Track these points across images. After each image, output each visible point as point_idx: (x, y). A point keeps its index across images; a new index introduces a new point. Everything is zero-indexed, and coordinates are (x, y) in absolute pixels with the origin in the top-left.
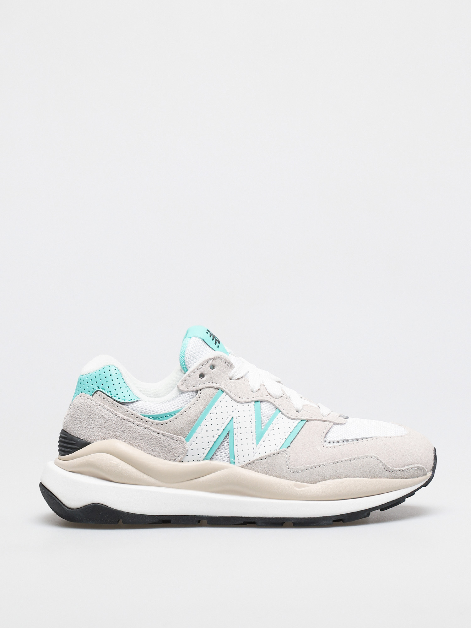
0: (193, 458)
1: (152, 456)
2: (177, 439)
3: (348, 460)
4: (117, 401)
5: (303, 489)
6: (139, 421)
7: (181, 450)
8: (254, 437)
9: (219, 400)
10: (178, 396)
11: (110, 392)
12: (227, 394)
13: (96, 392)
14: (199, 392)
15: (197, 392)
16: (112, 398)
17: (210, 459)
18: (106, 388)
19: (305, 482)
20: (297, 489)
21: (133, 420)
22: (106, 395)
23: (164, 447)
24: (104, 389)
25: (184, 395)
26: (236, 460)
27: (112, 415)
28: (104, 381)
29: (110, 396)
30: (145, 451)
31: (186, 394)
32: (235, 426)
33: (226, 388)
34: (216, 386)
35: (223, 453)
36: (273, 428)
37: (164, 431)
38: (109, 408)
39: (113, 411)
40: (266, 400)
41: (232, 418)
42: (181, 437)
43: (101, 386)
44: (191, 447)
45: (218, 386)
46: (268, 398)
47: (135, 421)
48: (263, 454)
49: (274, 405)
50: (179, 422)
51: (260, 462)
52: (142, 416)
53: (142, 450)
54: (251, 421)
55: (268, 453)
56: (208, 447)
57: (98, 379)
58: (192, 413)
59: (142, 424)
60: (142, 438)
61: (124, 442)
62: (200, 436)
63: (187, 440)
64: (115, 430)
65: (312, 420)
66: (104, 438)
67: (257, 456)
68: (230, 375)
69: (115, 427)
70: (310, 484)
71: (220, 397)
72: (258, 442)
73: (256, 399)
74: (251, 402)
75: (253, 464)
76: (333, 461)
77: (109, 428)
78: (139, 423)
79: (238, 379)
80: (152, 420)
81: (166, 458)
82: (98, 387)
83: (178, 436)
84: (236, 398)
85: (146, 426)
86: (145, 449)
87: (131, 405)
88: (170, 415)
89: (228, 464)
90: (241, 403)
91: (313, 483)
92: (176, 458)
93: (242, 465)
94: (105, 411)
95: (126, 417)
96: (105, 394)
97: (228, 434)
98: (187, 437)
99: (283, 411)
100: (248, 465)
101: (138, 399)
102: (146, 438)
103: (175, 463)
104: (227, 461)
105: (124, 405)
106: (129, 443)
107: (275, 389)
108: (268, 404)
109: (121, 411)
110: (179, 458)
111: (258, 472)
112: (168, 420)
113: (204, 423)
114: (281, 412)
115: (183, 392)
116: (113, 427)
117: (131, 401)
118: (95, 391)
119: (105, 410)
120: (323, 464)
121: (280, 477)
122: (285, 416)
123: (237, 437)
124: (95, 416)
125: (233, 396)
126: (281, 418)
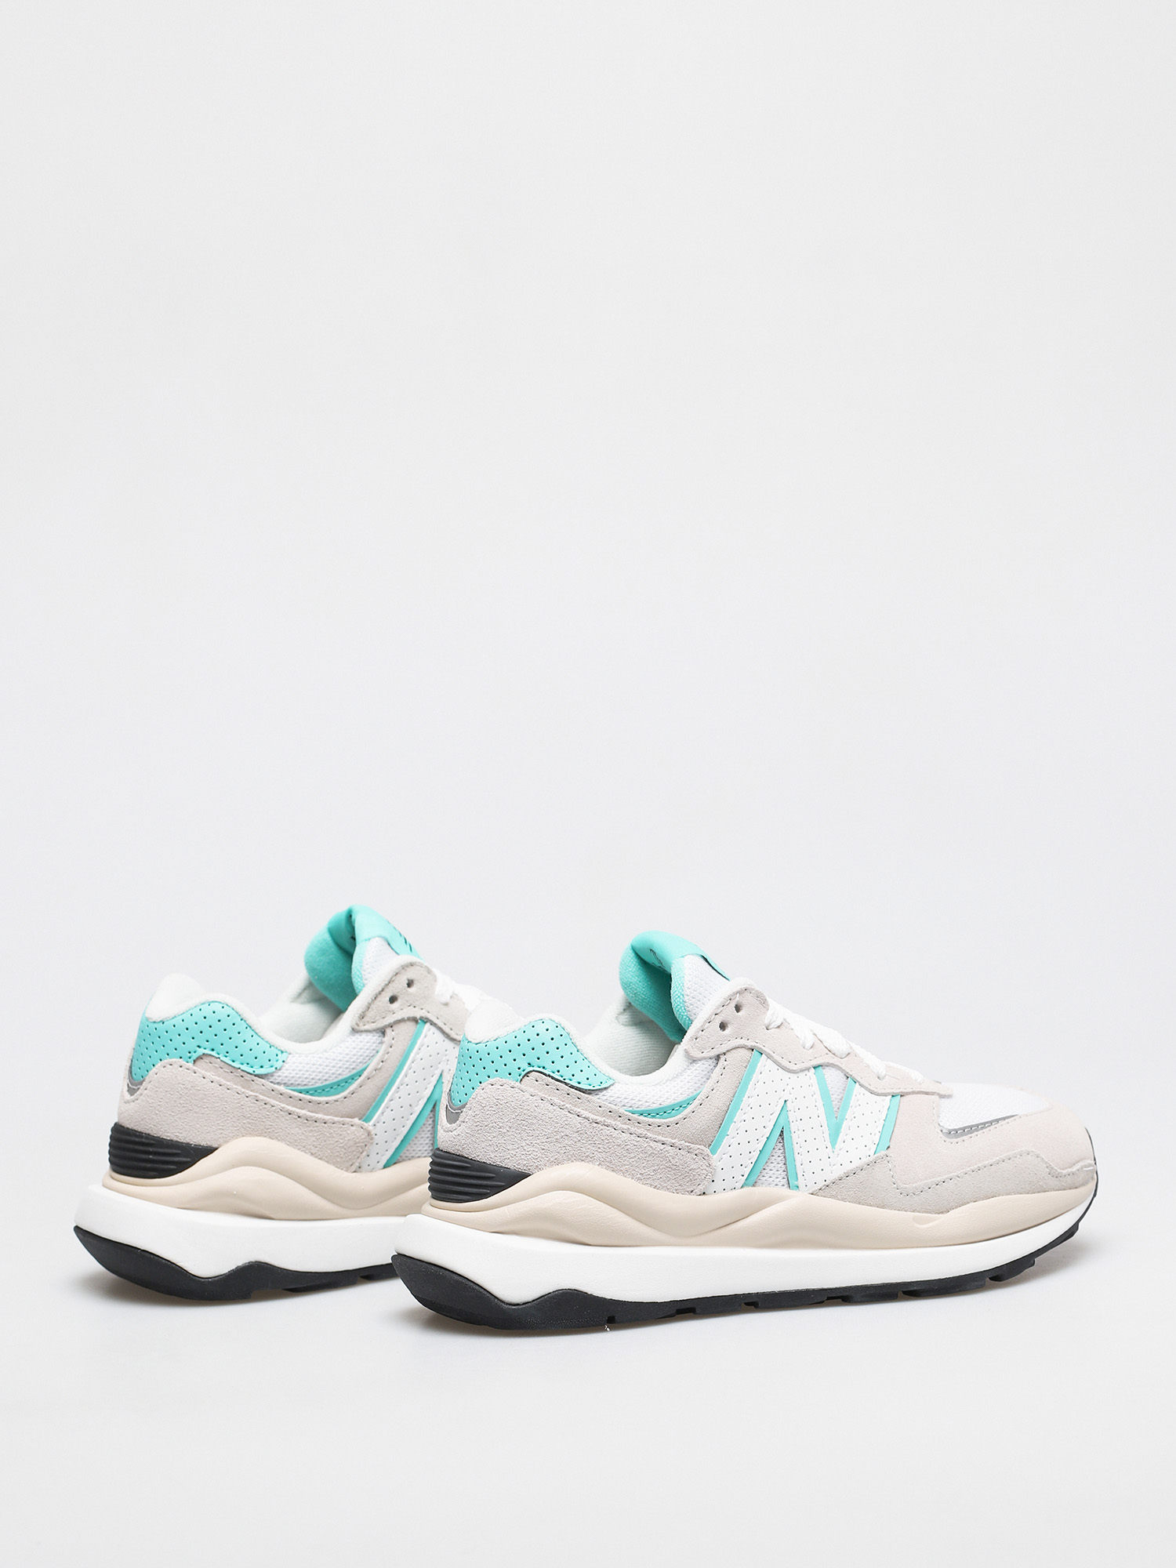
0: (724, 1185)
1: (652, 1189)
2: (696, 1152)
3: (994, 1162)
4: (577, 1089)
5: (930, 1225)
6: (625, 1124)
7: (704, 1172)
8: (827, 1135)
9: (757, 1070)
10: (685, 1069)
11: (558, 1071)
12: (769, 1057)
13: (526, 1075)
14: (723, 1058)
15: (718, 1058)
16: (566, 1084)
17: (754, 1186)
18: (549, 1065)
19: (928, 1212)
20: (918, 1226)
21: (614, 1123)
22: (553, 1078)
23: (675, 1169)
24: (544, 1068)
25: (696, 1066)
26: (801, 1182)
27: (571, 1116)
28: (540, 1051)
29: (562, 1079)
30: (639, 1179)
31: (700, 1063)
32: (792, 1116)
33: (766, 1046)
34: (750, 1044)
35: (775, 1171)
36: (855, 1115)
37: (672, 1138)
38: (562, 1103)
39: (573, 1108)
40: (830, 1062)
41: (785, 1101)
42: (702, 1147)
43: (535, 1062)
44: (720, 1165)
45: (754, 1044)
46: (829, 1059)
47: (618, 1123)
48: (848, 1167)
49: (843, 1071)
50: (700, 1118)
51: (845, 1181)
52: (627, 1113)
53: (632, 1178)
54: (817, 1104)
55: (857, 1163)
56: (750, 1162)
57: (526, 1047)
58: (719, 1100)
59: (633, 1130)
60: (632, 1155)
61: (598, 1165)
62: (734, 1142)
63: (714, 1152)
64: (579, 1144)
65: (908, 1094)
66: (558, 1162)
67: (839, 1172)
68: (766, 1022)
69: (579, 1138)
70: (936, 1215)
71: (759, 1065)
72: (834, 1142)
73: (815, 1063)
74: (808, 1069)
75: (834, 1186)
76: (972, 1168)
77: (566, 1141)
78: (625, 1127)
79: (778, 1027)
80: (650, 1120)
81: (676, 1190)
82: (529, 1064)
83: (699, 1147)
84: (785, 1063)
85: (640, 1131)
86: (639, 1176)
87: (603, 1093)
88: (681, 1106)
89: (785, 1191)
90: (794, 1072)
91: (942, 1213)
92: (695, 1187)
93: (813, 1189)
94: (555, 1110)
95: (599, 1119)
96: (549, 1076)
97: (782, 1134)
98: (712, 1144)
99: (862, 1082)
100: (825, 1190)
101: (611, 1082)
102: (641, 1155)
103: (693, 1197)
104: (783, 1185)
105: (589, 1094)
106: (608, 1168)
107: (837, 1041)
108: (833, 1070)
109: (587, 1107)
110: (701, 1187)
111: (844, 1200)
112: (680, 1116)
113: (739, 1116)
114: (859, 1082)
115: (694, 1061)
116: (575, 1140)
117: (603, 1086)
118: (523, 1073)
119: (555, 1108)
120: (955, 1174)
121: (883, 1207)
122: (866, 1089)
123: (797, 1137)
124: (535, 1121)
125: (779, 1059)
126: (862, 1094)
